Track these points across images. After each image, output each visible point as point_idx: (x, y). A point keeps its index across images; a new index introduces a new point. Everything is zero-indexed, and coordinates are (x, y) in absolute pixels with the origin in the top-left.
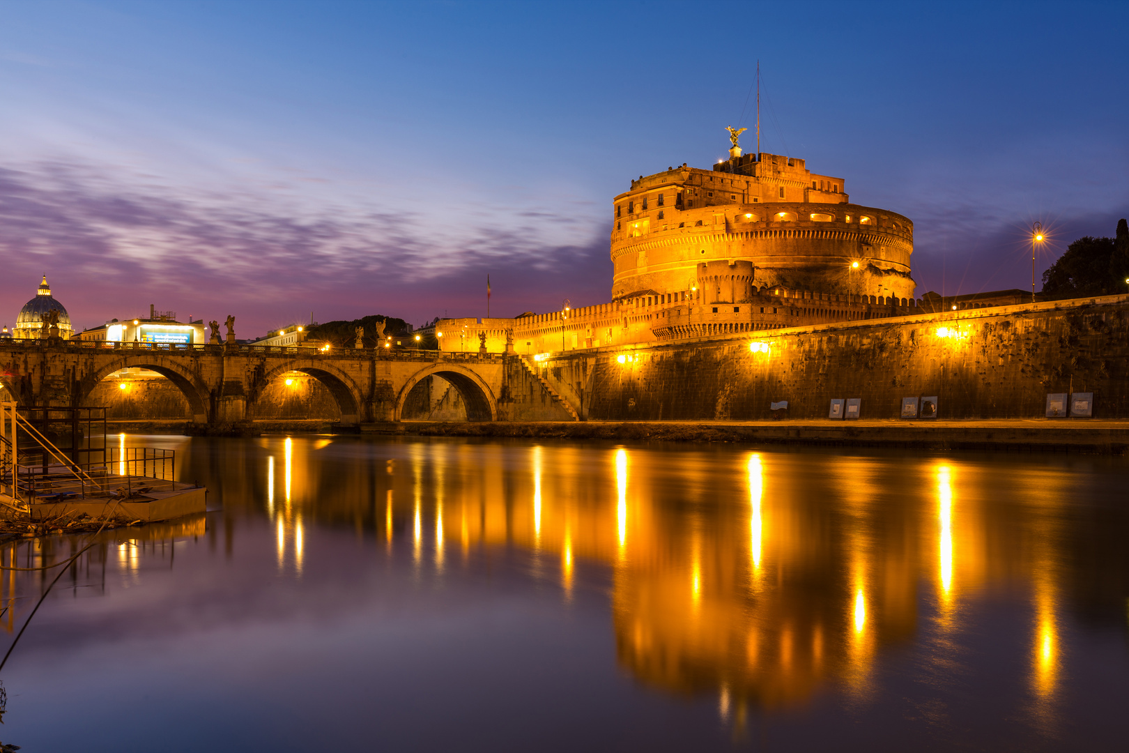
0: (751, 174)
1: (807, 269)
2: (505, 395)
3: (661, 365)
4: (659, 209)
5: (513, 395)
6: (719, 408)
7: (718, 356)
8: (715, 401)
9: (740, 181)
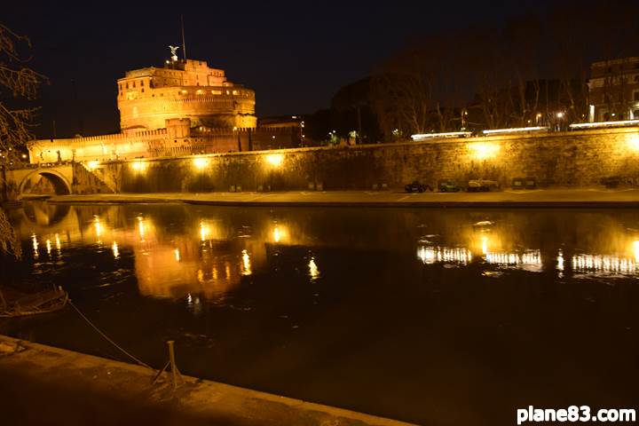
0: (183, 70)
1: (212, 116)
2: (75, 181)
3: (154, 168)
4: (141, 88)
5: (79, 182)
6: (183, 187)
7: (181, 165)
8: (181, 184)
9: (178, 73)
